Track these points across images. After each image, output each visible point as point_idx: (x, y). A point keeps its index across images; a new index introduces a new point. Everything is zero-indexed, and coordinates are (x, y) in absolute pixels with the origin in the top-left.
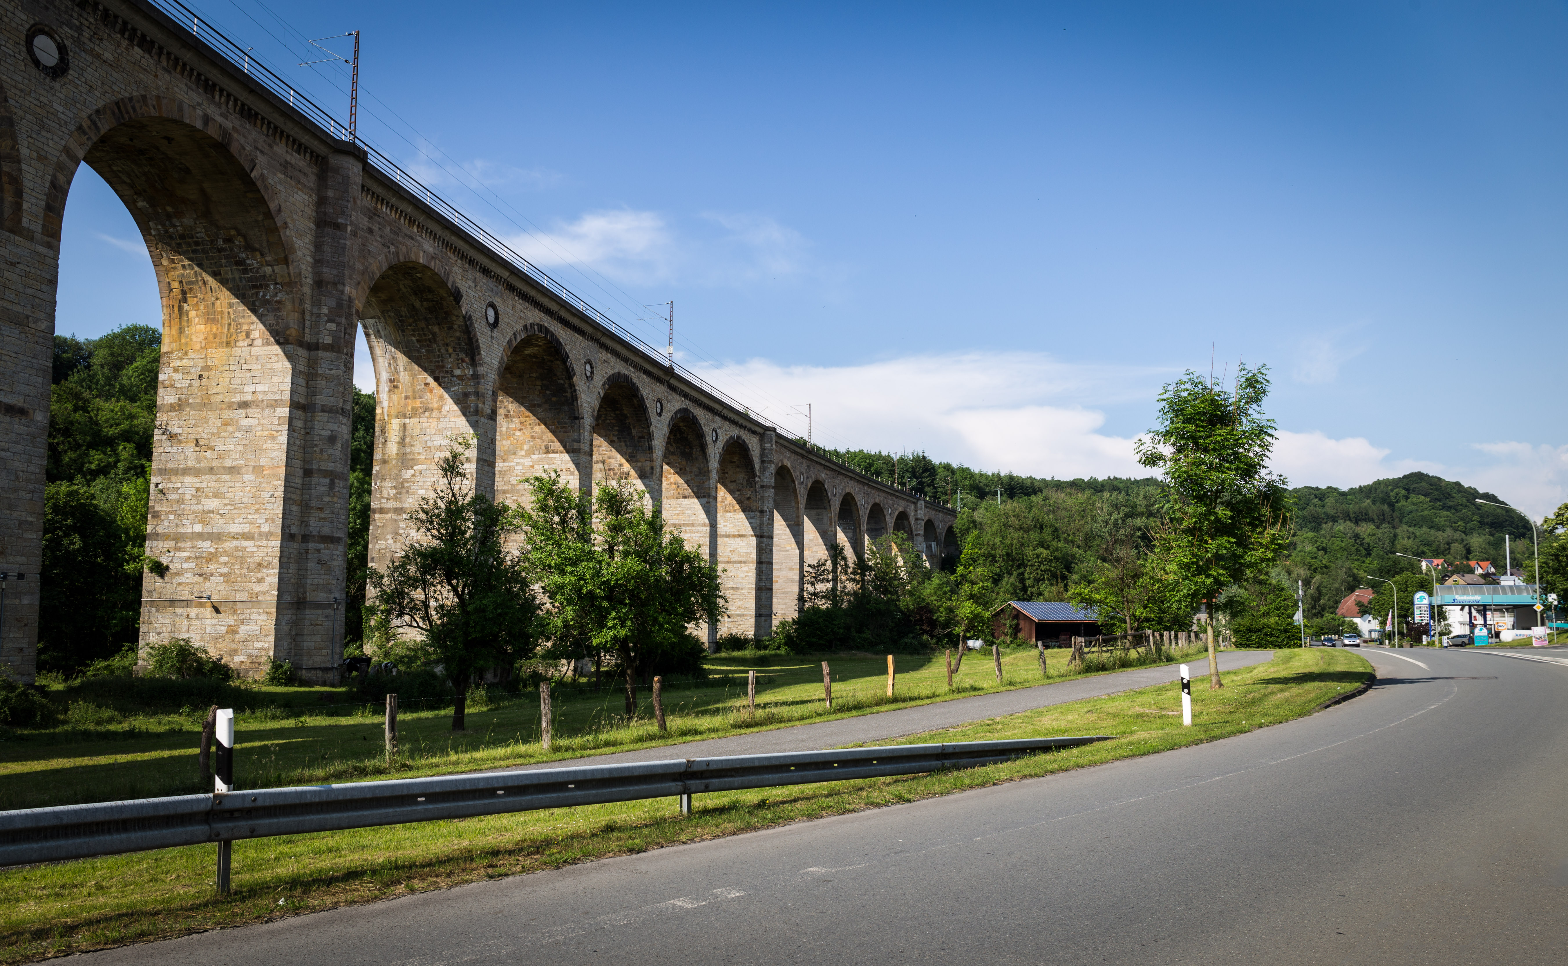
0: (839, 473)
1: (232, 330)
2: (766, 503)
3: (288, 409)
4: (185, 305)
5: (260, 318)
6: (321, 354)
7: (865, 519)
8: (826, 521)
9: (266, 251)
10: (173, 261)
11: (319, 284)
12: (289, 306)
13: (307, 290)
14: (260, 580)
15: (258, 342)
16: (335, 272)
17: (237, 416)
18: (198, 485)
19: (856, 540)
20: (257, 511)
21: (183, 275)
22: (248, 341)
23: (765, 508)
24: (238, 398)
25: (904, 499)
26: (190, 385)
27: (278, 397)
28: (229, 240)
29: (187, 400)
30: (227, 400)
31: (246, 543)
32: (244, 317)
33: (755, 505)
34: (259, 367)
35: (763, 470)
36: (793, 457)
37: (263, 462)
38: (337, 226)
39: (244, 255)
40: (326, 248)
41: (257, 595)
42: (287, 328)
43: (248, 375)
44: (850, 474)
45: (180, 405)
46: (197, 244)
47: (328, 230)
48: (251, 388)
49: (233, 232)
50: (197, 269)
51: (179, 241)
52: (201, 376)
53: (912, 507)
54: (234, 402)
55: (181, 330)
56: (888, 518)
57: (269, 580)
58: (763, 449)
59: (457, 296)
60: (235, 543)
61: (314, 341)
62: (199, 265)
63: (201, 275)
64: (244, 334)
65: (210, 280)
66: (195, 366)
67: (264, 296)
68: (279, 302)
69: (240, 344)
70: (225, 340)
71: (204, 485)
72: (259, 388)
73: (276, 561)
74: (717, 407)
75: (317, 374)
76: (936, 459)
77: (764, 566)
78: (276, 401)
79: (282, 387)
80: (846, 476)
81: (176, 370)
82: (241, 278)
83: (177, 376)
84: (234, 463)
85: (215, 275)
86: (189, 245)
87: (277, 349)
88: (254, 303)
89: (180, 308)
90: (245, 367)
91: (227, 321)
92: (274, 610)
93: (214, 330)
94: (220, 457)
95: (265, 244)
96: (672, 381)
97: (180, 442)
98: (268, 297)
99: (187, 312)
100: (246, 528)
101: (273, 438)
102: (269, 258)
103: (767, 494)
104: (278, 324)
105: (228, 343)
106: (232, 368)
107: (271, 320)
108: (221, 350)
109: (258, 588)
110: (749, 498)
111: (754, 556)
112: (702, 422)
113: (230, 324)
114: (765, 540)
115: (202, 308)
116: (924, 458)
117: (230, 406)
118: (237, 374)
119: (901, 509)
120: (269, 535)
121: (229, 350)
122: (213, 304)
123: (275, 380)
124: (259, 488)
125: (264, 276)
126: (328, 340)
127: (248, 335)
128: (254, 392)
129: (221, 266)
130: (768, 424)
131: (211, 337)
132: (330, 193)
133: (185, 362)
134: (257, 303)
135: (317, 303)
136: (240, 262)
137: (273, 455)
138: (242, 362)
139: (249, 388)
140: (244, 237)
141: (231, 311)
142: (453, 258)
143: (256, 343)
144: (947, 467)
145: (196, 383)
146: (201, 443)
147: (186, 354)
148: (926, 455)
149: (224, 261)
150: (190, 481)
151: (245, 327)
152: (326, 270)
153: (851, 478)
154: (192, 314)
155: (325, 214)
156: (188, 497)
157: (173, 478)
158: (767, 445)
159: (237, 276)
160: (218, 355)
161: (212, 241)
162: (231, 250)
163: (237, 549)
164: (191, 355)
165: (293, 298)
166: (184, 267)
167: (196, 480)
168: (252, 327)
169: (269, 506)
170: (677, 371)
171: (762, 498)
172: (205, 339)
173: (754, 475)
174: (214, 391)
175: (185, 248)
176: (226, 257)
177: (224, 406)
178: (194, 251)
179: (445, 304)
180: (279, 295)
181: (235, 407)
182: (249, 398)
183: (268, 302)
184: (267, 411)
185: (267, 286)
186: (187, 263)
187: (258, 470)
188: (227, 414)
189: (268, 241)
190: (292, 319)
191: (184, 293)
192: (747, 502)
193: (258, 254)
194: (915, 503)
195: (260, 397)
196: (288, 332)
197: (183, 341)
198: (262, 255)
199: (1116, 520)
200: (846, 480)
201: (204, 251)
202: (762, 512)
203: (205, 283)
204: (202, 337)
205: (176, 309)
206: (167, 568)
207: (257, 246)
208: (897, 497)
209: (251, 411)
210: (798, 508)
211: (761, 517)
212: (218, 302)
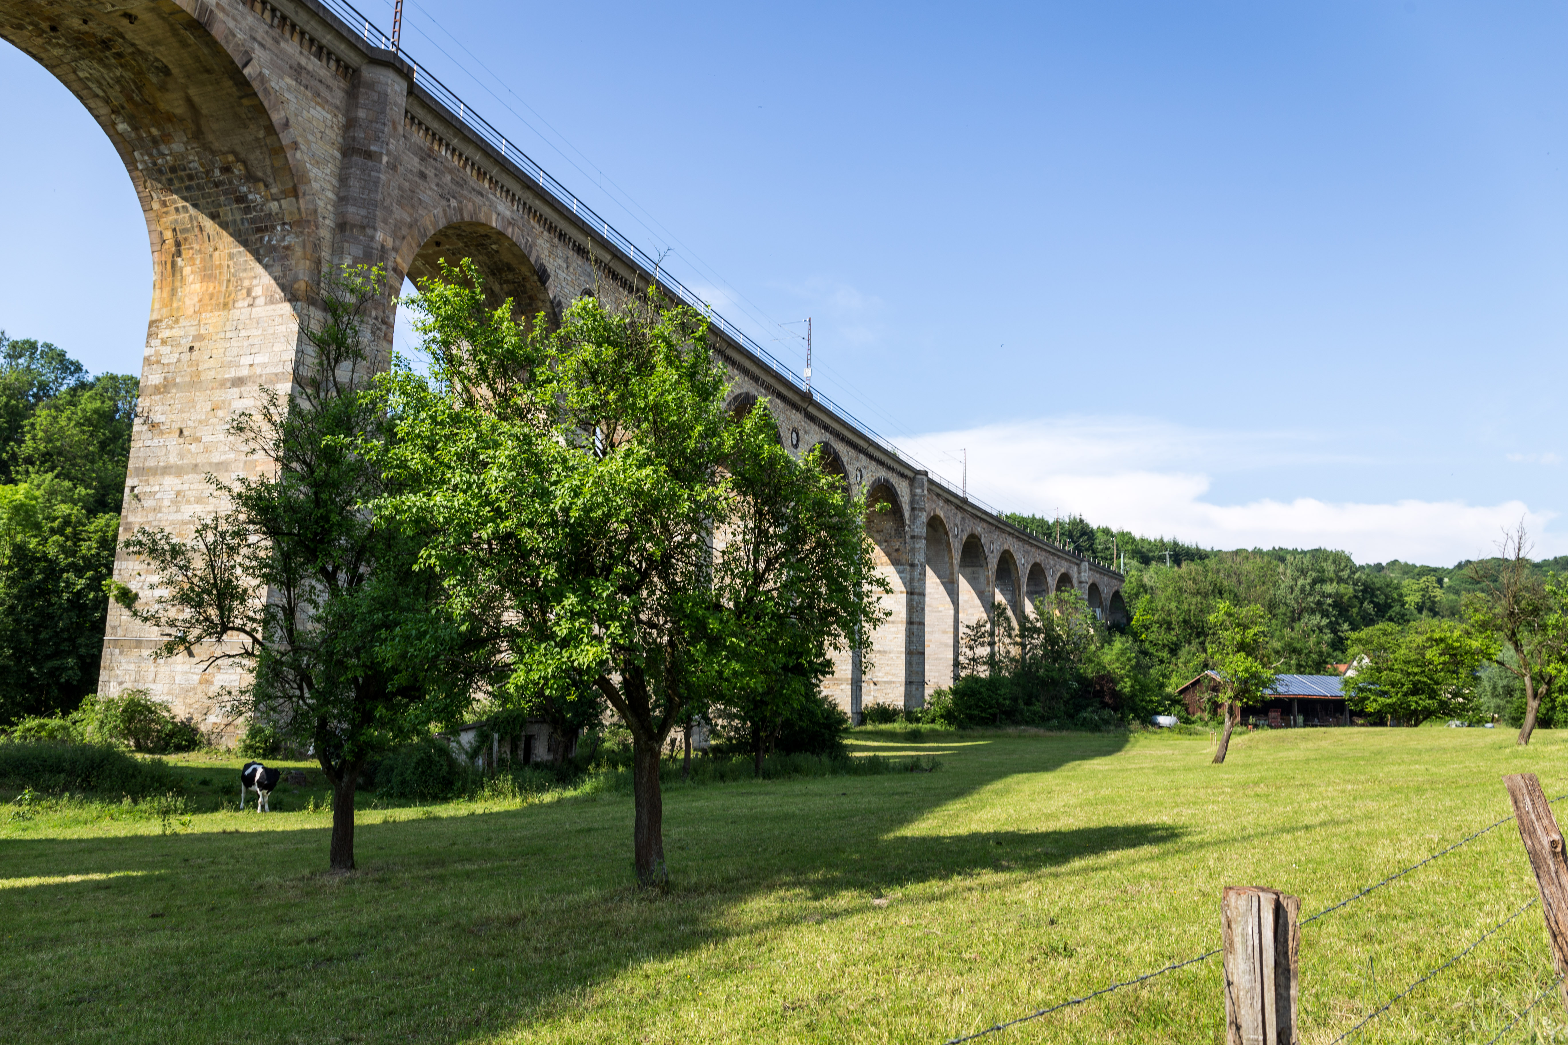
0: (997, 527)
1: (231, 288)
2: (917, 556)
3: (290, 384)
4: (179, 259)
5: (267, 269)
7: (1024, 579)
8: (982, 580)
9: (271, 180)
10: (164, 204)
11: (342, 226)
12: (299, 251)
13: (325, 234)
15: (261, 301)
16: (363, 212)
17: (229, 397)
18: (179, 487)
19: (1015, 602)
21: (176, 220)
22: (249, 300)
23: (916, 562)
24: (232, 373)
25: (1066, 560)
26: (179, 360)
27: (279, 370)
28: (226, 169)
29: (174, 380)
30: (219, 377)
32: (245, 270)
33: (906, 557)
34: (260, 332)
35: (914, 518)
36: (946, 506)
37: (257, 454)
38: (369, 155)
39: (244, 189)
40: (352, 182)
42: (296, 280)
43: (246, 343)
44: (1008, 529)
45: (165, 386)
46: (191, 177)
47: (355, 158)
48: (248, 360)
49: (231, 158)
50: (192, 211)
51: (170, 175)
52: (191, 348)
53: (1075, 568)
54: (227, 379)
55: (173, 292)
56: (1049, 579)
58: (913, 495)
59: (543, 276)
62: (195, 206)
63: (196, 219)
64: (244, 291)
65: (209, 224)
66: (186, 336)
67: (270, 240)
68: (287, 248)
69: (239, 304)
70: (222, 300)
71: (186, 486)
72: (259, 359)
74: (862, 443)
76: (1094, 522)
77: (915, 627)
78: (276, 375)
79: (284, 357)
80: (1004, 531)
81: (164, 342)
82: (242, 220)
83: (166, 350)
84: (223, 458)
85: (214, 217)
86: (181, 180)
88: (259, 250)
89: (174, 264)
91: (225, 277)
93: (211, 289)
94: (206, 450)
95: (269, 171)
96: (811, 409)
97: (162, 433)
98: (274, 242)
99: (182, 268)
102: (274, 190)
103: (918, 546)
104: (285, 276)
105: (225, 305)
106: (228, 335)
107: (278, 270)
108: (217, 313)
110: (897, 550)
111: (903, 615)
112: (845, 459)
113: (229, 281)
114: (916, 597)
115: (198, 262)
116: (1081, 521)
117: (223, 384)
118: (234, 343)
119: (1063, 570)
121: (226, 312)
122: (211, 256)
123: (277, 348)
125: (270, 214)
127: (249, 293)
128: (251, 365)
129: (220, 206)
130: (919, 467)
131: (206, 300)
132: (361, 114)
133: (176, 332)
134: (261, 251)
135: (338, 251)
136: (241, 199)
138: (240, 327)
139: (246, 360)
140: (244, 163)
141: (231, 263)
142: (538, 229)
143: (258, 302)
144: (1107, 532)
145: (186, 357)
146: (186, 433)
147: (177, 321)
148: (1083, 518)
149: (222, 198)
150: (170, 482)
151: (246, 283)
152: (351, 209)
153: (1009, 534)
154: (187, 270)
155: (354, 139)
156: (166, 503)
157: (151, 480)
158: (918, 491)
159: (238, 217)
160: (213, 319)
161: (207, 173)
162: (231, 182)
164: (183, 322)
165: (304, 241)
166: (177, 209)
167: (178, 481)
168: (255, 282)
170: (817, 397)
171: (913, 550)
172: (200, 301)
173: (903, 524)
174: (206, 366)
175: (177, 184)
176: (225, 193)
177: (215, 385)
178: (188, 188)
179: (528, 285)
180: (288, 238)
181: (228, 385)
182: (244, 372)
183: (275, 247)
185: (274, 228)
186: (181, 203)
187: (250, 466)
188: (219, 395)
189: (272, 167)
190: (302, 269)
191: (178, 244)
192: (895, 554)
193: (261, 185)
194: (1078, 565)
195: (258, 370)
196: (296, 286)
197: (175, 305)
198: (267, 186)
200: (1004, 535)
201: (200, 187)
202: (912, 565)
203: (201, 229)
204: (196, 299)
205: (169, 266)
206: (136, 595)
207: (260, 174)
208: (1059, 557)
209: (247, 390)
210: (952, 564)
211: (912, 572)
212: (217, 253)
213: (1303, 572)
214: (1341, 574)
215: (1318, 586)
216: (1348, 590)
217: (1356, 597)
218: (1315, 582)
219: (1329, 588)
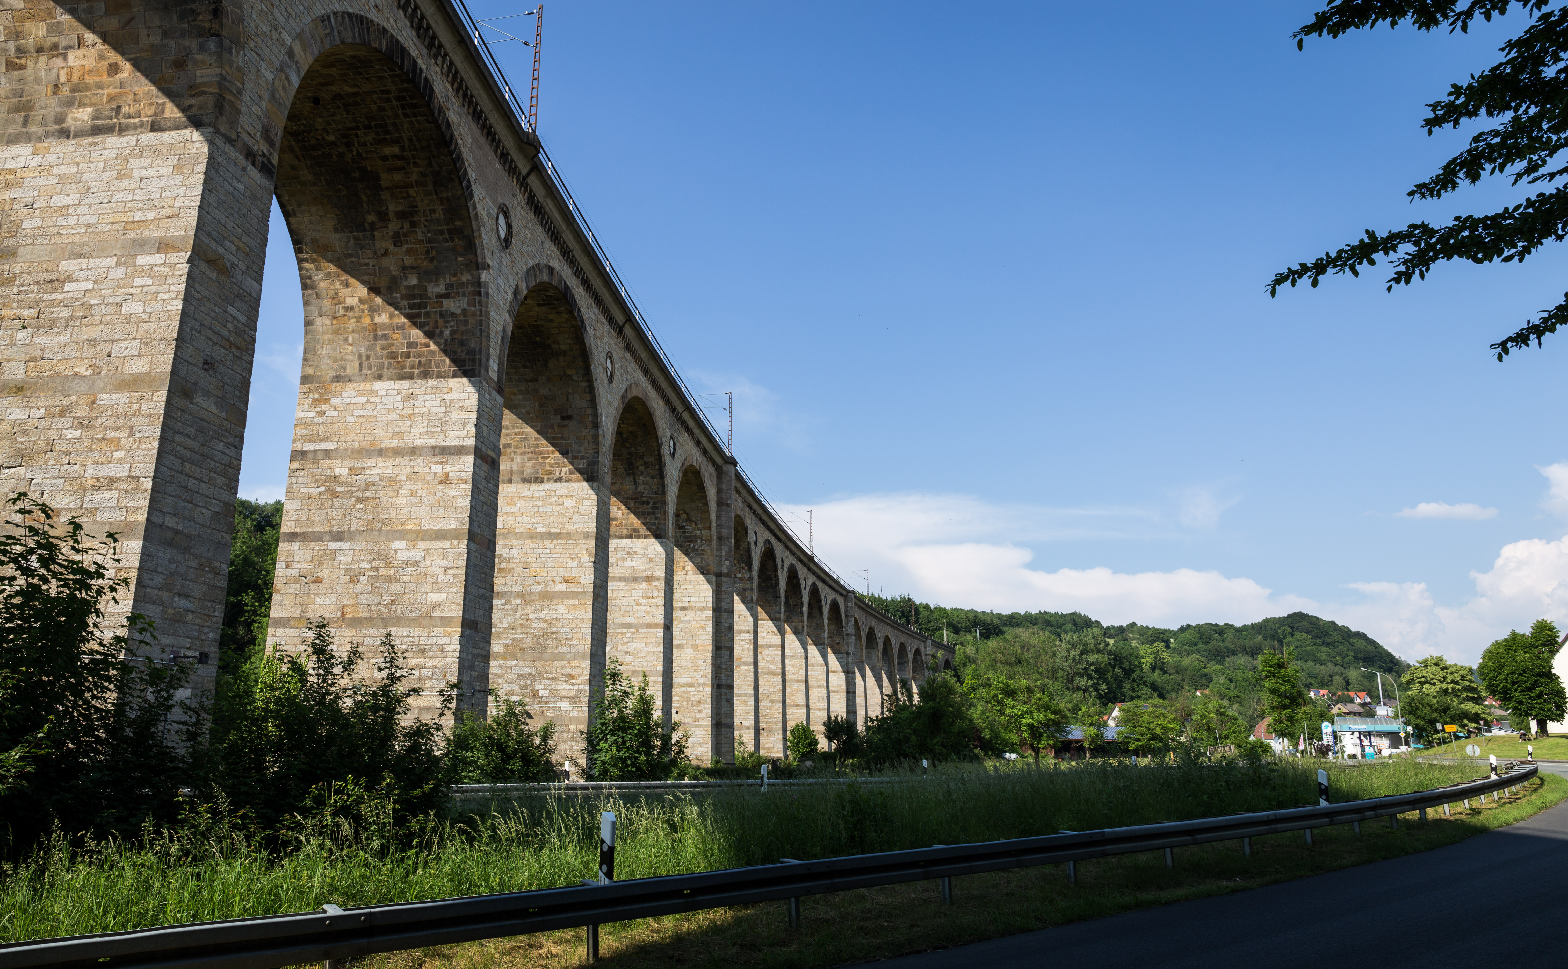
0: (882, 621)
2: (850, 647)
3: (711, 611)
5: (691, 559)
6: (723, 579)
7: (896, 655)
8: (874, 658)
9: (699, 522)
11: (720, 538)
12: (709, 552)
13: (714, 542)
14: (700, 711)
15: (690, 573)
16: (727, 531)
17: (679, 615)
20: (695, 670)
22: (684, 572)
23: (850, 651)
24: (680, 605)
25: (918, 639)
27: (704, 604)
31: (689, 689)
32: (681, 558)
33: (843, 649)
34: (692, 587)
35: (848, 622)
36: (859, 611)
37: (697, 642)
38: (728, 505)
39: (685, 524)
40: (724, 518)
41: (699, 720)
42: (708, 565)
43: (685, 591)
47: (724, 508)
48: (688, 599)
49: (681, 512)
53: (923, 645)
56: (909, 654)
57: (705, 711)
58: (846, 607)
60: (682, 689)
61: (719, 571)
67: (694, 546)
68: (703, 550)
69: (679, 573)
72: (693, 599)
73: (709, 700)
74: (827, 579)
75: (721, 591)
76: (918, 600)
77: (851, 694)
79: (707, 599)
80: (885, 622)
82: (681, 537)
84: (679, 643)
87: (701, 577)
88: (687, 550)
90: (682, 587)
92: (710, 729)
95: (699, 519)
96: (811, 565)
100: (689, 681)
101: (704, 628)
102: (700, 526)
103: (850, 641)
104: (701, 562)
107: (698, 560)
109: (699, 716)
110: (838, 644)
111: (844, 687)
112: (821, 590)
114: (850, 675)
116: (910, 600)
119: (916, 647)
120: (704, 685)
123: (702, 595)
124: (696, 657)
125: (696, 535)
126: (726, 571)
127: (684, 568)
128: (690, 602)
130: (849, 588)
132: (724, 487)
135: (720, 549)
136: (681, 528)
137: (704, 638)
138: (682, 584)
140: (688, 515)
151: (682, 564)
152: (724, 530)
153: (888, 624)
155: (721, 495)
158: (849, 604)
159: (678, 535)
163: (684, 693)
168: (686, 564)
169: (703, 668)
170: (816, 559)
171: (847, 643)
173: (842, 627)
180: (704, 546)
182: (686, 604)
183: (696, 550)
184: (698, 613)
185: (696, 541)
187: (695, 647)
189: (702, 517)
190: (711, 560)
194: (924, 642)
195: (694, 605)
196: (709, 567)
198: (696, 524)
199: (1074, 656)
202: (847, 654)
207: (694, 520)
208: (914, 637)
209: (688, 612)
211: (847, 658)
213: (1074, 646)
214: (1099, 646)
215: (1084, 656)
216: (1104, 659)
217: (1110, 664)
218: (1082, 654)
219: (1092, 658)
